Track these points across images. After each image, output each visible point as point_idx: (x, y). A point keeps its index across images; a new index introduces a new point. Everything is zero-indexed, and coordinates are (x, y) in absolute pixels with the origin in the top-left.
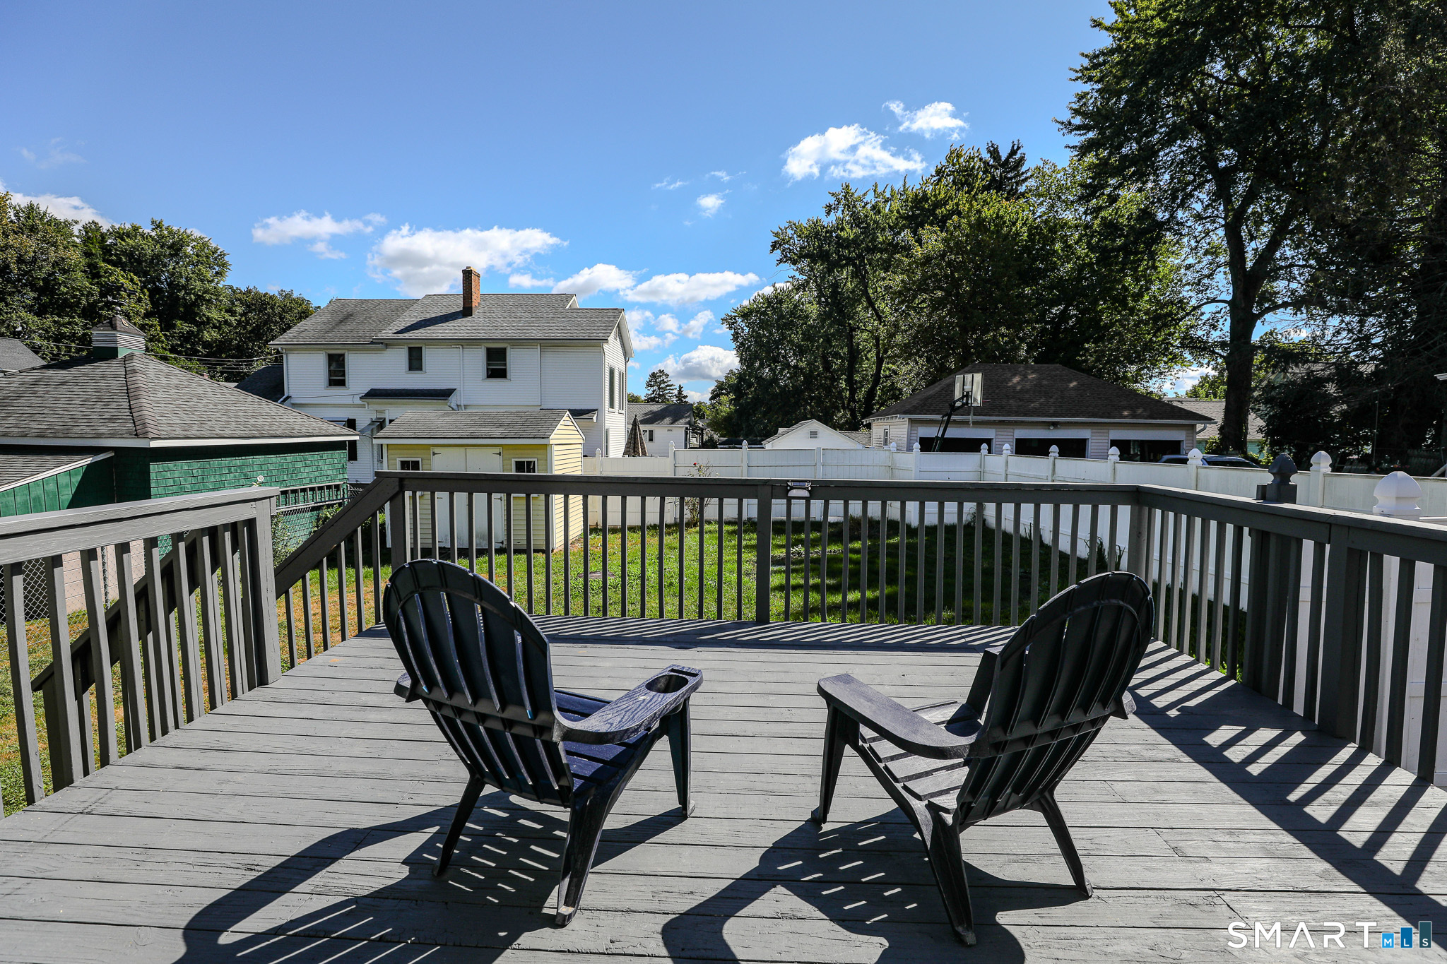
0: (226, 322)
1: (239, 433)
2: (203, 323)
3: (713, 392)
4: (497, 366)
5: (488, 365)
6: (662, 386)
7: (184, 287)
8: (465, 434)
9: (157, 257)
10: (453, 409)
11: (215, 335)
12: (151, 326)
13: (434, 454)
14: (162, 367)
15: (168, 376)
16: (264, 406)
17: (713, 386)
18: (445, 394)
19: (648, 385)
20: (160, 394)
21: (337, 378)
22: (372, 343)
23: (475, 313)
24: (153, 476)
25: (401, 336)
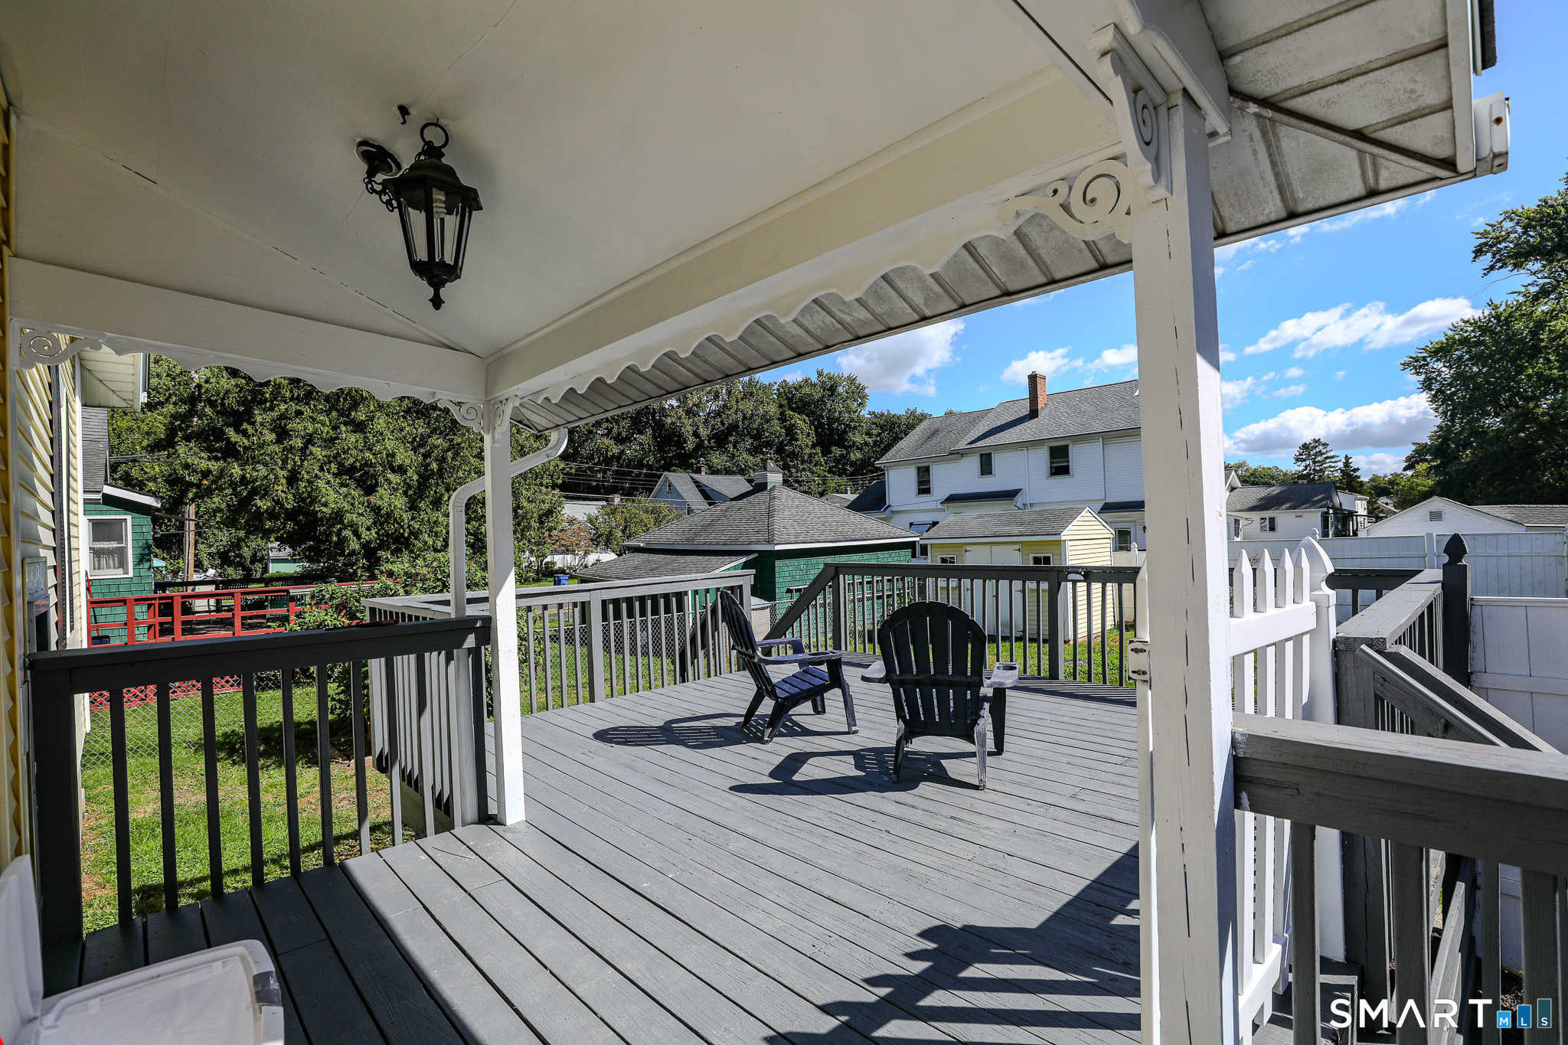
0: (866, 444)
1: (830, 538)
2: (850, 447)
3: (1408, 459)
4: (1060, 463)
5: (1051, 463)
6: (1319, 458)
7: (837, 420)
8: (989, 533)
9: (821, 399)
10: (1019, 509)
11: (858, 455)
12: (816, 454)
13: (966, 551)
14: (791, 493)
15: (793, 500)
16: (852, 517)
17: (1409, 450)
18: (1010, 495)
19: (1297, 460)
20: (786, 513)
21: (924, 488)
22: (950, 454)
23: (1041, 414)
24: (777, 569)
25: (974, 446)
